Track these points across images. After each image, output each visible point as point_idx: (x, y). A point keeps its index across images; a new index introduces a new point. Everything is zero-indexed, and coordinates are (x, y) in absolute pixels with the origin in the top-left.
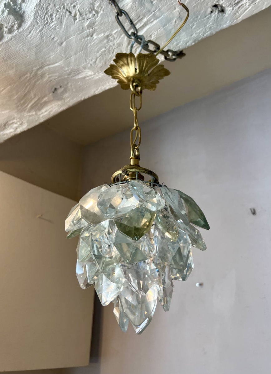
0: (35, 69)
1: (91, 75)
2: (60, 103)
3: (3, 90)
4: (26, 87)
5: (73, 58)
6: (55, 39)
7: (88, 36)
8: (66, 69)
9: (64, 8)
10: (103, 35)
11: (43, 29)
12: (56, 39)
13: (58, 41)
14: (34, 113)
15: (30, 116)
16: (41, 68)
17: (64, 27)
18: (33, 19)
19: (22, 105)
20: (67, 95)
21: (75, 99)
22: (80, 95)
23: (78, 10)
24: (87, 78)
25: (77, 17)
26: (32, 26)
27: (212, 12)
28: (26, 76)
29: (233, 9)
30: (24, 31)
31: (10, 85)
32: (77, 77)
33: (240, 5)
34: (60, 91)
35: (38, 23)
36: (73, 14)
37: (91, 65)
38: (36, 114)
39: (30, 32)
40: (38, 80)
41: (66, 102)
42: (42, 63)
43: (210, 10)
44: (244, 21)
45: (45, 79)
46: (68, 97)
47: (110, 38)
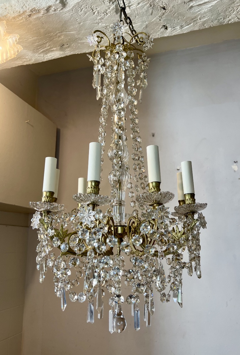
0: (58, 32)
2: (62, 53)
3: (30, 39)
5: (83, 31)
6: (77, 20)
7: (97, 23)
9: (91, 8)
10: (105, 25)
11: (74, 14)
12: (79, 20)
13: (79, 22)
15: (39, 56)
16: (62, 32)
17: (86, 16)
18: (72, 8)
19: (37, 49)
20: (69, 49)
21: (72, 53)
22: (76, 51)
23: (98, 11)
25: (96, 13)
26: (69, 11)
27: (162, 28)
29: (171, 29)
30: (63, 12)
31: (37, 37)
33: (175, 28)
35: (73, 10)
36: (94, 12)
38: (43, 56)
39: (66, 14)
41: (65, 53)
42: (63, 30)
43: (161, 27)
44: (174, 36)
45: (60, 39)
47: (108, 27)
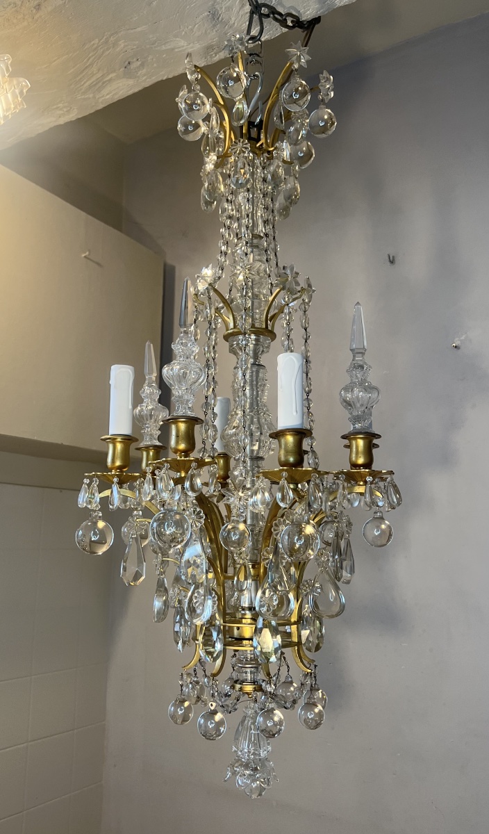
0: (107, 34)
1: (183, 46)
2: (131, 82)
3: (55, 61)
4: (88, 60)
5: (163, 23)
8: (151, 36)
14: (91, 96)
15: (84, 99)
16: (117, 33)
19: (77, 83)
20: (144, 71)
21: (154, 78)
22: (163, 73)
24: (176, 50)
28: (92, 43)
31: (68, 53)
32: (164, 48)
34: (135, 65)
37: (186, 33)
38: (94, 97)
40: (108, 49)
42: (119, 27)
45: (118, 49)
46: (145, 75)
